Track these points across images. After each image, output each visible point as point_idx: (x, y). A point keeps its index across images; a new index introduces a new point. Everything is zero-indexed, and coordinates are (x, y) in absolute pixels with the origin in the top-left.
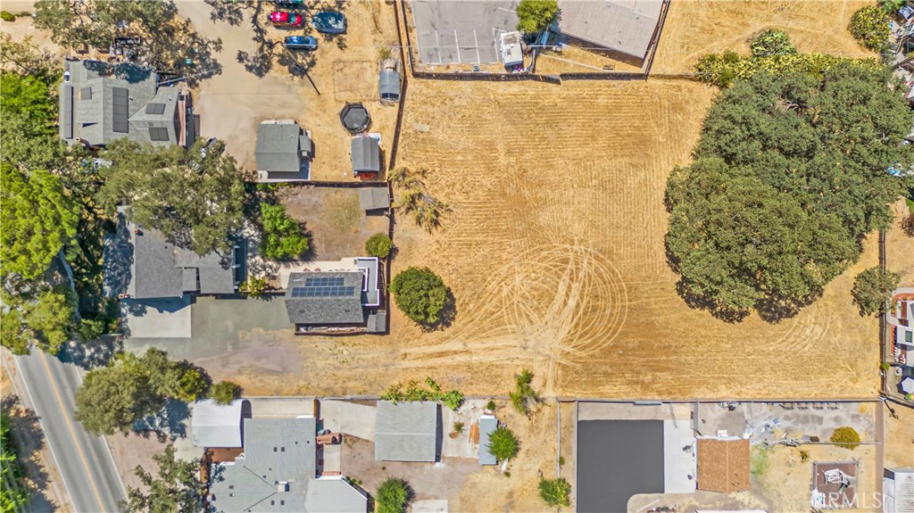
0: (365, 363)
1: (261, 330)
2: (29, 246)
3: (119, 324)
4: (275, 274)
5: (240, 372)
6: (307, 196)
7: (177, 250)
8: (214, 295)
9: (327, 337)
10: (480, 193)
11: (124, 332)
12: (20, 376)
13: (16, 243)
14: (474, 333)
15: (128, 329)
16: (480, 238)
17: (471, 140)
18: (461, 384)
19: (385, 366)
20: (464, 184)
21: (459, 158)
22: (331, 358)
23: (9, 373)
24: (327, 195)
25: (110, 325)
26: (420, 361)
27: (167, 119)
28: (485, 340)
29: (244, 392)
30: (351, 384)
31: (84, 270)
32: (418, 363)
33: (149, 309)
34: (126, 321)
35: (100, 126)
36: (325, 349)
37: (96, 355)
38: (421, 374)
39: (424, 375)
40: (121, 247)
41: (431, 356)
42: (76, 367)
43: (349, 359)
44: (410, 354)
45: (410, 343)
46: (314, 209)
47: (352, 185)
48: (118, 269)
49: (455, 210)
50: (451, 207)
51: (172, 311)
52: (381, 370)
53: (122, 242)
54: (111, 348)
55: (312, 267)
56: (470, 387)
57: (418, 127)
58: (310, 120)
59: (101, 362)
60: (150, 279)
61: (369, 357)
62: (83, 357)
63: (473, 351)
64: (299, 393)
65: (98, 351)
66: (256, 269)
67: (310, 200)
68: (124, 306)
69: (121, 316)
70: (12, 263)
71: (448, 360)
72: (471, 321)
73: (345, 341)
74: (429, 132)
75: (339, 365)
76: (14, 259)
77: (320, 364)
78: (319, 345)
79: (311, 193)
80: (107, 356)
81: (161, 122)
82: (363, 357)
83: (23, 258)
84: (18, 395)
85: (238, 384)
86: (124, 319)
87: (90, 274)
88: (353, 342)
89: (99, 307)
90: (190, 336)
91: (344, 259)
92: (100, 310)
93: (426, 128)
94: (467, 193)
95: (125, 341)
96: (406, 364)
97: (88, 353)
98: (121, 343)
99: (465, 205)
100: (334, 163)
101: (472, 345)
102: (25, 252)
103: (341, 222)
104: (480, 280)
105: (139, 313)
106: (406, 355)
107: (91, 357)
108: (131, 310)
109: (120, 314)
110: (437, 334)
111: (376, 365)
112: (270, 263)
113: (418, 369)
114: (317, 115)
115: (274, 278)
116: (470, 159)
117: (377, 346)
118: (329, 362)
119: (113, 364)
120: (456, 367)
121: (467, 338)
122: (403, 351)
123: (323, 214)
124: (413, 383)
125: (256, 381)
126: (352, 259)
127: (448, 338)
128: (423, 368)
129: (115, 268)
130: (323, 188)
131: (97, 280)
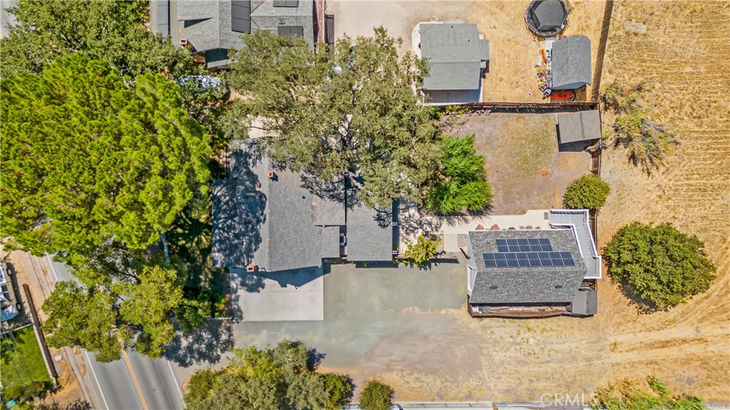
0: (560, 356)
1: (417, 310)
2: (142, 196)
3: (228, 304)
4: (436, 233)
5: (389, 368)
6: (478, 126)
7: (316, 201)
8: (355, 262)
9: (507, 320)
10: (717, 117)
11: (234, 314)
12: (91, 375)
13: (123, 191)
14: (711, 314)
15: (239, 310)
16: (718, 181)
17: (703, 45)
18: (693, 386)
19: (587, 360)
20: (695, 106)
21: (688, 69)
22: (513, 348)
23: (76, 371)
24: (505, 124)
25: (216, 305)
26: (635, 352)
27: (304, 14)
28: (724, 324)
29: (395, 395)
30: (541, 385)
31: (180, 230)
32: (634, 356)
33: (267, 281)
34: (237, 299)
35: (215, 22)
36: (505, 336)
37: (196, 346)
38: (636, 372)
39: (644, 372)
40: (247, 197)
41: (651, 346)
42: (168, 362)
43: (537, 350)
44: (622, 343)
45: (622, 328)
46: (488, 143)
47: (539, 109)
48: (235, 229)
49: (682, 141)
50: (677, 138)
51: (298, 285)
52: (582, 365)
53: (247, 189)
54: (216, 335)
55: (487, 222)
56: (706, 389)
57: (630, 27)
58: (482, 20)
59: (202, 356)
60: (285, 243)
61: (566, 347)
62: (179, 348)
63: (709, 339)
64: (469, 397)
65: (199, 339)
66: (411, 226)
67: (482, 131)
68: (234, 279)
69: (229, 292)
70: (112, 224)
71: (673, 352)
72: (706, 298)
73: (530, 325)
74: (644, 35)
75: (523, 358)
76: (117, 219)
77: (498, 357)
78: (497, 331)
79: (483, 121)
80: (210, 347)
81: (297, 18)
82: (556, 347)
83: (132, 216)
84: (88, 401)
85: (387, 384)
86: (233, 296)
87: (188, 235)
88: (543, 326)
89: (200, 280)
90: (322, 319)
91: (529, 212)
92: (202, 284)
93: (642, 29)
94: (699, 118)
95: (234, 326)
96: (616, 357)
97: (184, 343)
98: (229, 329)
99: (696, 135)
100: (514, 79)
101: (708, 330)
102: (136, 206)
103: (526, 160)
104: (717, 240)
105: (252, 289)
106: (615, 344)
107: (190, 349)
108: (243, 284)
109: (229, 290)
110: (657, 316)
111: (574, 359)
112: (429, 218)
113: (633, 364)
114: (492, 14)
115: (434, 238)
116: (702, 70)
117: (576, 333)
118: (508, 354)
119: (218, 358)
120: (687, 361)
121: (700, 321)
122: (612, 340)
123: (499, 149)
124: (627, 383)
125: (411, 379)
126: (541, 212)
127: (673, 321)
128: (641, 362)
129: (231, 228)
130: (501, 114)
131: (197, 243)
